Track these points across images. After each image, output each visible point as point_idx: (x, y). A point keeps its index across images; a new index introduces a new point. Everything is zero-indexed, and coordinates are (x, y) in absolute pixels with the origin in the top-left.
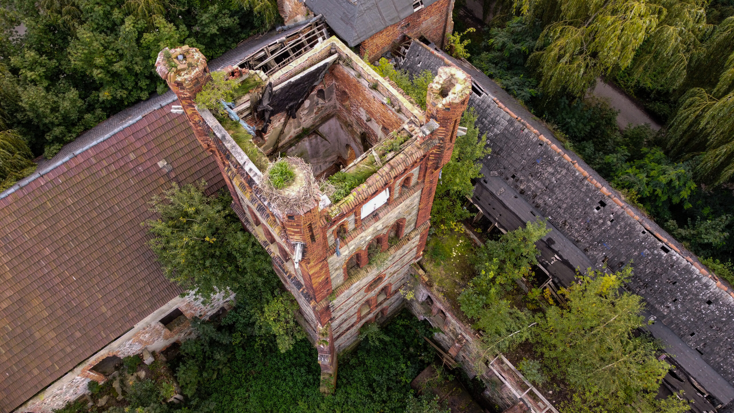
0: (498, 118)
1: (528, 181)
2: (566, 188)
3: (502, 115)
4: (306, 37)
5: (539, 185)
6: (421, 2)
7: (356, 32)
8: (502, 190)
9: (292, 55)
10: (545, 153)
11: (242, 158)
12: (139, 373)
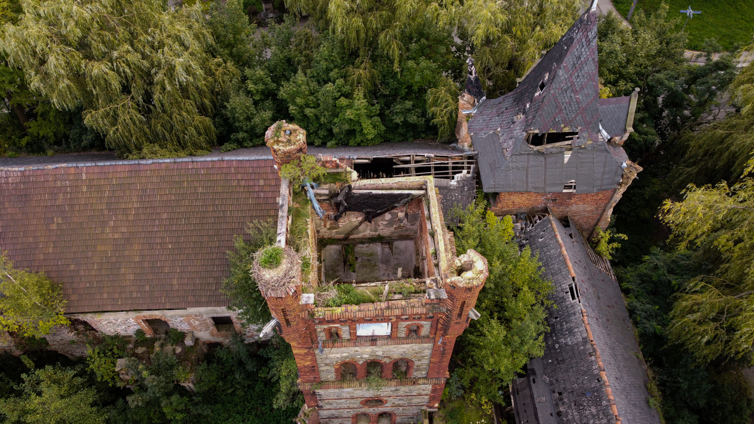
0: (576, 330)
1: (570, 407)
3: (581, 329)
4: (454, 163)
5: (577, 418)
6: (575, 186)
7: (495, 182)
8: (544, 399)
9: (433, 171)
10: (597, 391)
11: (281, 229)
12: (177, 347)
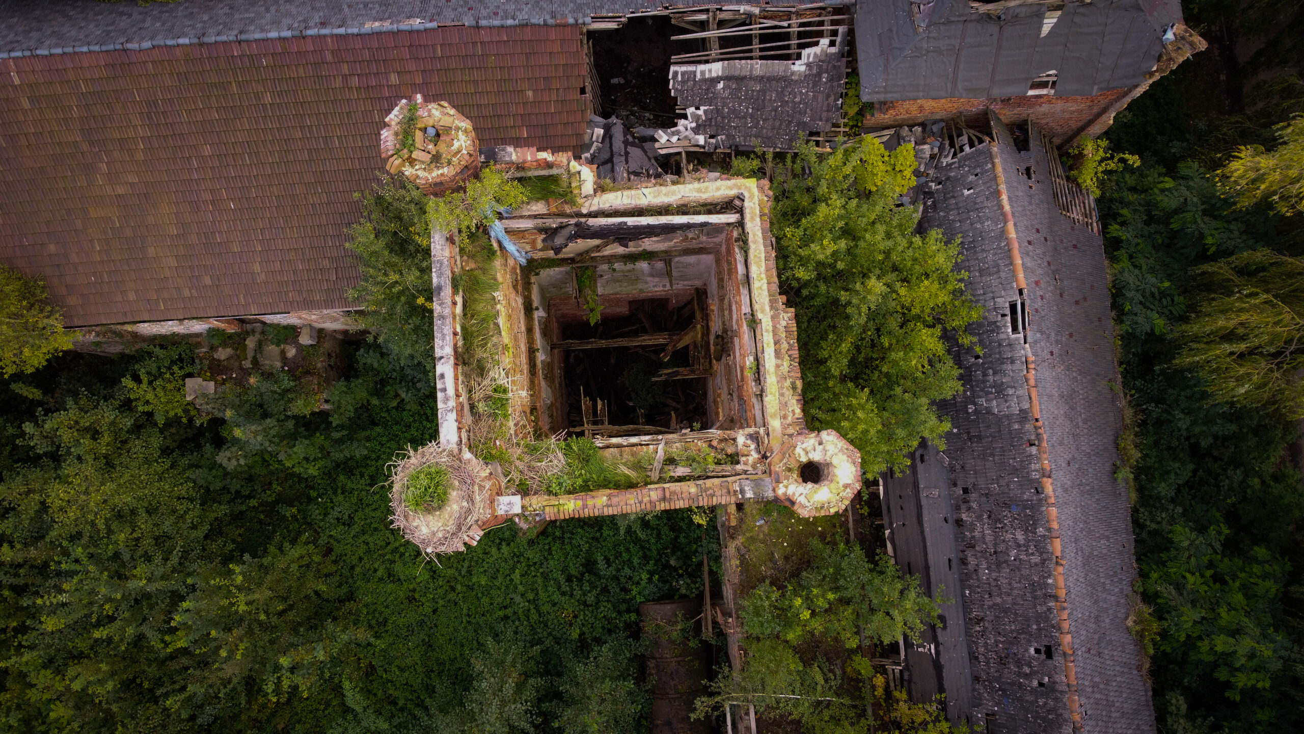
0: (1011, 392)
1: (979, 518)
2: (1020, 582)
5: (989, 539)
6: (1054, 83)
7: (886, 80)
8: (936, 493)
